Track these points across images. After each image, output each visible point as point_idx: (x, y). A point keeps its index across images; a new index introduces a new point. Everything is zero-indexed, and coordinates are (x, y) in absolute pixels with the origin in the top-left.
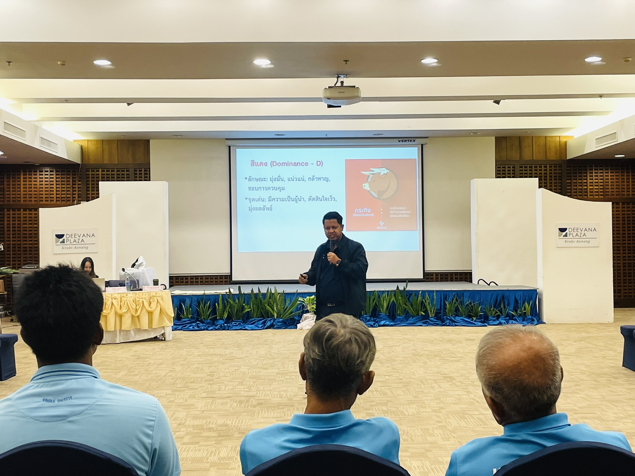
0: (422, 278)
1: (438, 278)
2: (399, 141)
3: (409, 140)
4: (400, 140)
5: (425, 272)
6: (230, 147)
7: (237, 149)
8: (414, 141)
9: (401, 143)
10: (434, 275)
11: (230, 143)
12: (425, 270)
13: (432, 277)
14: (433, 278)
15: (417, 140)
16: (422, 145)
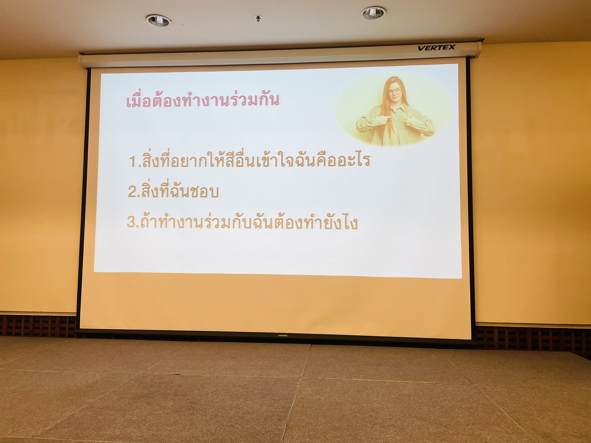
0: (470, 338)
1: (504, 340)
2: (420, 49)
3: (440, 46)
4: (421, 47)
5: (477, 325)
6: (89, 70)
7: (102, 75)
8: (452, 47)
9: (424, 54)
10: (496, 332)
11: (88, 60)
12: (476, 321)
13: (489, 336)
14: (492, 339)
15: (457, 46)
16: (468, 59)
